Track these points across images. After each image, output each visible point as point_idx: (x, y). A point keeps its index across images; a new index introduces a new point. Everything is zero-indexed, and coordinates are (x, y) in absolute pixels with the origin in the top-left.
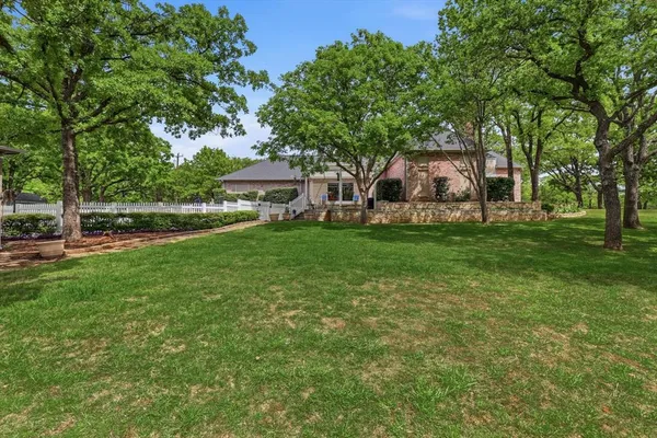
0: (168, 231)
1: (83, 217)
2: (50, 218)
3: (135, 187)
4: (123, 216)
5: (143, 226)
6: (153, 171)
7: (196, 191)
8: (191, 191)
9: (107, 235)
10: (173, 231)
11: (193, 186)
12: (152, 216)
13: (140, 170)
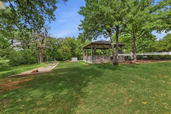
0: (158, 60)
1: (137, 56)
2: (130, 56)
3: (144, 49)
4: (145, 56)
5: (150, 58)
6: (151, 44)
7: (164, 48)
8: (162, 49)
9: (142, 60)
10: (159, 60)
11: (163, 47)
12: (153, 56)
13: (146, 44)
